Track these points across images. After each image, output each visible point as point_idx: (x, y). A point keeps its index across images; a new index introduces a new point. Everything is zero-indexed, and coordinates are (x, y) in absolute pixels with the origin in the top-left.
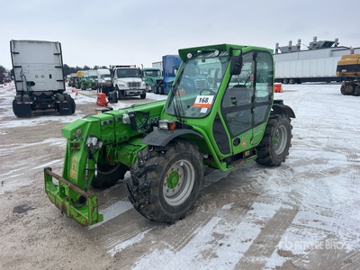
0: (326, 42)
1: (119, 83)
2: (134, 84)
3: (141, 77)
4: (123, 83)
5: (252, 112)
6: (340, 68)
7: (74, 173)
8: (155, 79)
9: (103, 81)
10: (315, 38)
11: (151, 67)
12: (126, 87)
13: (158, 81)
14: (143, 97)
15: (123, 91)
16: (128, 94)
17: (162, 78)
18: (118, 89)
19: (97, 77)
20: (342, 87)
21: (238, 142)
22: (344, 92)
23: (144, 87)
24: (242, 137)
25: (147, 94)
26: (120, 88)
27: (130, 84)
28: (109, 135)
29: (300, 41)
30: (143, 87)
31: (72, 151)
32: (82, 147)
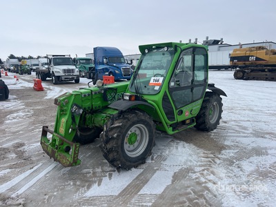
0: (215, 41)
1: (55, 70)
2: (69, 71)
3: (75, 65)
4: (58, 70)
5: (192, 91)
6: (232, 59)
7: (62, 130)
8: (88, 66)
9: (44, 68)
10: (207, 38)
11: (84, 57)
12: (62, 74)
13: (90, 68)
14: (77, 81)
15: (59, 77)
16: (63, 79)
17: (93, 66)
18: (54, 76)
19: (38, 65)
20: (235, 73)
21: (181, 112)
22: (237, 77)
23: (78, 74)
24: (184, 109)
25: (81, 79)
26: (56, 74)
27: (65, 71)
28: (87, 104)
29: (196, 39)
30: (76, 73)
31: (61, 115)
32: (68, 113)
